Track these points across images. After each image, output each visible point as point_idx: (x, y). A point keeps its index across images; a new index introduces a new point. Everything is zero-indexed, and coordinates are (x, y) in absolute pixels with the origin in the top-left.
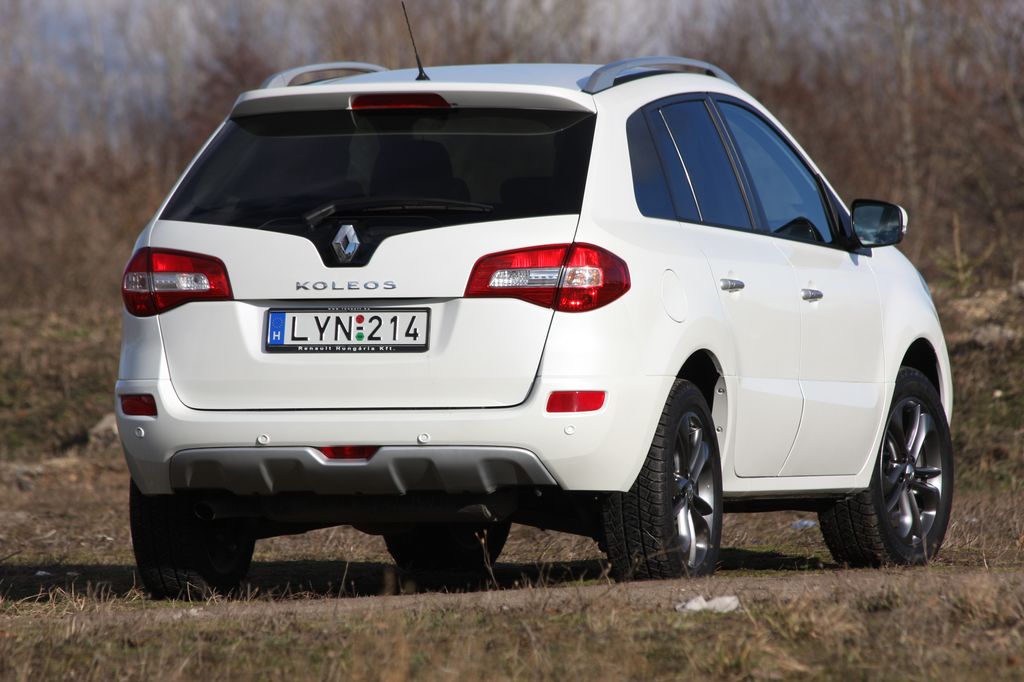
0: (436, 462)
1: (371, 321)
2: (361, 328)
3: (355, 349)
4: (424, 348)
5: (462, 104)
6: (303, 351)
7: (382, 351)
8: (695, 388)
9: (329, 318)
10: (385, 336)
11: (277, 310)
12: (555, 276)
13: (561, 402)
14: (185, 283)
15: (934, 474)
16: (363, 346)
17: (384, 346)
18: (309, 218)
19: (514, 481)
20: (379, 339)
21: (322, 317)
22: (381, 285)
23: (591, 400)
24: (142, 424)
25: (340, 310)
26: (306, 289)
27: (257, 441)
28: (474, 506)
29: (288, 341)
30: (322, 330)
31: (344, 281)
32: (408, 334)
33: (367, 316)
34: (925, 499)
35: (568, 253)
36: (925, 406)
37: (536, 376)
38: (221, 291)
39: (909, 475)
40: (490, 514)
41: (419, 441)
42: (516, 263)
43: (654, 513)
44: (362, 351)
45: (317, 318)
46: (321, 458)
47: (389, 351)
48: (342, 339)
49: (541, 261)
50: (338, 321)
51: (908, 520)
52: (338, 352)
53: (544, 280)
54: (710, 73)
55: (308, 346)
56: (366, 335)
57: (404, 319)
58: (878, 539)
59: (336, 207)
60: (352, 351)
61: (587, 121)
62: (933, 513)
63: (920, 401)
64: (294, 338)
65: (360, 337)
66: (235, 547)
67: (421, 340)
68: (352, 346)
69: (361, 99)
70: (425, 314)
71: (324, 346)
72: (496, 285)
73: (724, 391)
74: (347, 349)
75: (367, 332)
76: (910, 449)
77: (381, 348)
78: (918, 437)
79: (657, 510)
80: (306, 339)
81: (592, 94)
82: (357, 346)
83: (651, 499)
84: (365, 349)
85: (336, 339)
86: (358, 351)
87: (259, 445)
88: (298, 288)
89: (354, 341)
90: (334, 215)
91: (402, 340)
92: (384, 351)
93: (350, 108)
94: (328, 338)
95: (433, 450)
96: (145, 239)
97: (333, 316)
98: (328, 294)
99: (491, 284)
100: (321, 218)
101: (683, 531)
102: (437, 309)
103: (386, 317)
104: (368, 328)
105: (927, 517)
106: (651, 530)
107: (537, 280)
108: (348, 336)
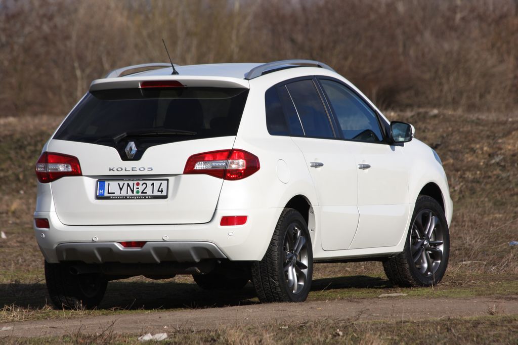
0: (171, 248)
1: (142, 185)
2: (138, 188)
3: (135, 198)
4: (165, 197)
5: (189, 85)
6: (113, 199)
7: (147, 199)
8: (297, 212)
9: (124, 184)
10: (149, 192)
11: (102, 180)
12: (224, 164)
13: (227, 221)
14: (62, 168)
15: (440, 244)
16: (139, 196)
17: (148, 196)
18: (115, 139)
19: (208, 257)
20: (146, 193)
21: (121, 183)
22: (146, 169)
23: (242, 220)
24: (43, 232)
25: (129, 180)
26: (113, 170)
27: (93, 240)
28: (192, 268)
29: (106, 194)
30: (121, 189)
31: (130, 167)
32: (159, 191)
33: (141, 183)
34: (435, 255)
35: (230, 154)
36: (434, 213)
37: (216, 209)
38: (77, 172)
39: (426, 245)
40: (199, 271)
41: (163, 239)
42: (207, 159)
43: (274, 270)
44: (139, 199)
45: (119, 184)
46: (121, 247)
47: (150, 199)
48: (130, 193)
49: (218, 157)
50: (128, 185)
51: (426, 265)
52: (128, 199)
53: (219, 166)
54: (319, 66)
55: (115, 196)
56: (141, 191)
57: (157, 184)
58: (409, 274)
59: (127, 133)
60: (134, 199)
61: (244, 93)
62: (439, 262)
63: (431, 210)
64: (109, 193)
65: (138, 192)
66: (94, 285)
67: (164, 194)
68: (134, 196)
69: (145, 83)
70: (166, 182)
71: (122, 196)
72: (198, 168)
73: (313, 213)
74: (132, 198)
75: (141, 190)
76: (426, 233)
77: (147, 197)
78: (431, 227)
79: (275, 269)
80: (114, 193)
81: (248, 80)
82: (136, 196)
83: (272, 264)
84: (140, 198)
85: (127, 193)
86: (137, 199)
87: (93, 241)
88: (110, 170)
89: (135, 194)
90: (127, 137)
91: (156, 193)
92: (148, 199)
93: (140, 87)
94: (124, 193)
95: (169, 244)
96: (46, 148)
97: (126, 183)
98: (123, 173)
99: (195, 168)
100: (121, 138)
101: (291, 277)
102: (171, 179)
103: (149, 183)
104: (141, 188)
105: (436, 263)
106: (273, 277)
107: (216, 166)
108: (133, 192)
